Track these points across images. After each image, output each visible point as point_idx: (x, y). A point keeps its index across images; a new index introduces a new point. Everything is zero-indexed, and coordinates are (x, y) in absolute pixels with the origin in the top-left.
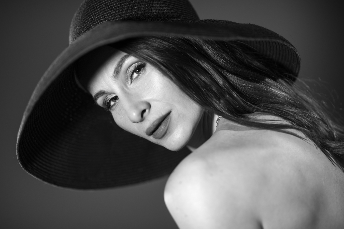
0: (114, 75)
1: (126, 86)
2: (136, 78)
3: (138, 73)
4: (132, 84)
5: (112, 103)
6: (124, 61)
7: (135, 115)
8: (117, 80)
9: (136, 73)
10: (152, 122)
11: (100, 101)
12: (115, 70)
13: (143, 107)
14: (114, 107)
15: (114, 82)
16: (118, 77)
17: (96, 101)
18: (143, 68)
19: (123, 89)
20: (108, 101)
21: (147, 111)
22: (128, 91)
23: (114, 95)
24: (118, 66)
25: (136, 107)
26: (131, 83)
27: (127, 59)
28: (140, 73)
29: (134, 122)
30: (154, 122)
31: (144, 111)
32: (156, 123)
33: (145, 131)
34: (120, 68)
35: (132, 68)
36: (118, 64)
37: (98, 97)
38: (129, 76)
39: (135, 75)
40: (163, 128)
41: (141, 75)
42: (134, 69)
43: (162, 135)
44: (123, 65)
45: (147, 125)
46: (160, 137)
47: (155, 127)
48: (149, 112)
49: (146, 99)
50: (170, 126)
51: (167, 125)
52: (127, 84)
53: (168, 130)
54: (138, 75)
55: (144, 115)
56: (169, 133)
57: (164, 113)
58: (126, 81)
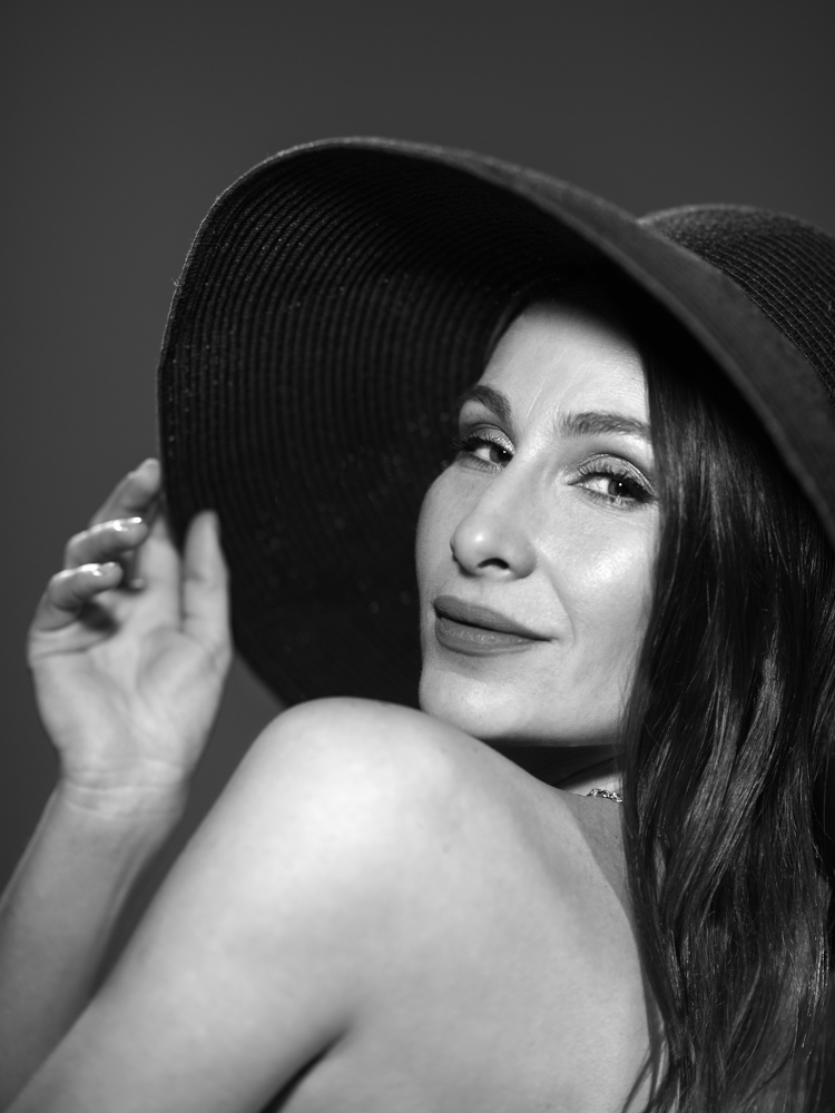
0: (572, 420)
1: (554, 473)
2: (593, 492)
3: (613, 491)
4: (571, 488)
5: (484, 453)
6: (628, 431)
7: (477, 540)
8: (559, 434)
9: (609, 486)
10: (483, 603)
11: (474, 410)
12: (588, 415)
13: (509, 554)
14: (474, 465)
15: (550, 427)
16: (569, 434)
17: (468, 399)
18: (632, 499)
19: (540, 466)
20: (483, 438)
21: (507, 573)
22: (542, 485)
23: (508, 446)
24: (606, 417)
25: (503, 531)
26: (571, 484)
27: (637, 436)
28: (613, 500)
29: (453, 549)
30: (486, 610)
31: (502, 564)
32: (486, 618)
33: (442, 594)
34: (601, 426)
35: (616, 465)
36: (610, 416)
37: (482, 401)
38: (591, 467)
39: (602, 485)
40: (483, 638)
41: (609, 502)
42: (618, 475)
43: (458, 646)
44: (614, 434)
45: (466, 593)
46: (450, 644)
47: (470, 618)
48: (508, 580)
49: (544, 552)
50: (495, 659)
51: (500, 650)
52: (561, 474)
53: (482, 659)
54: (604, 497)
55: (491, 570)
56: (474, 668)
57: (532, 623)
58: (570, 463)
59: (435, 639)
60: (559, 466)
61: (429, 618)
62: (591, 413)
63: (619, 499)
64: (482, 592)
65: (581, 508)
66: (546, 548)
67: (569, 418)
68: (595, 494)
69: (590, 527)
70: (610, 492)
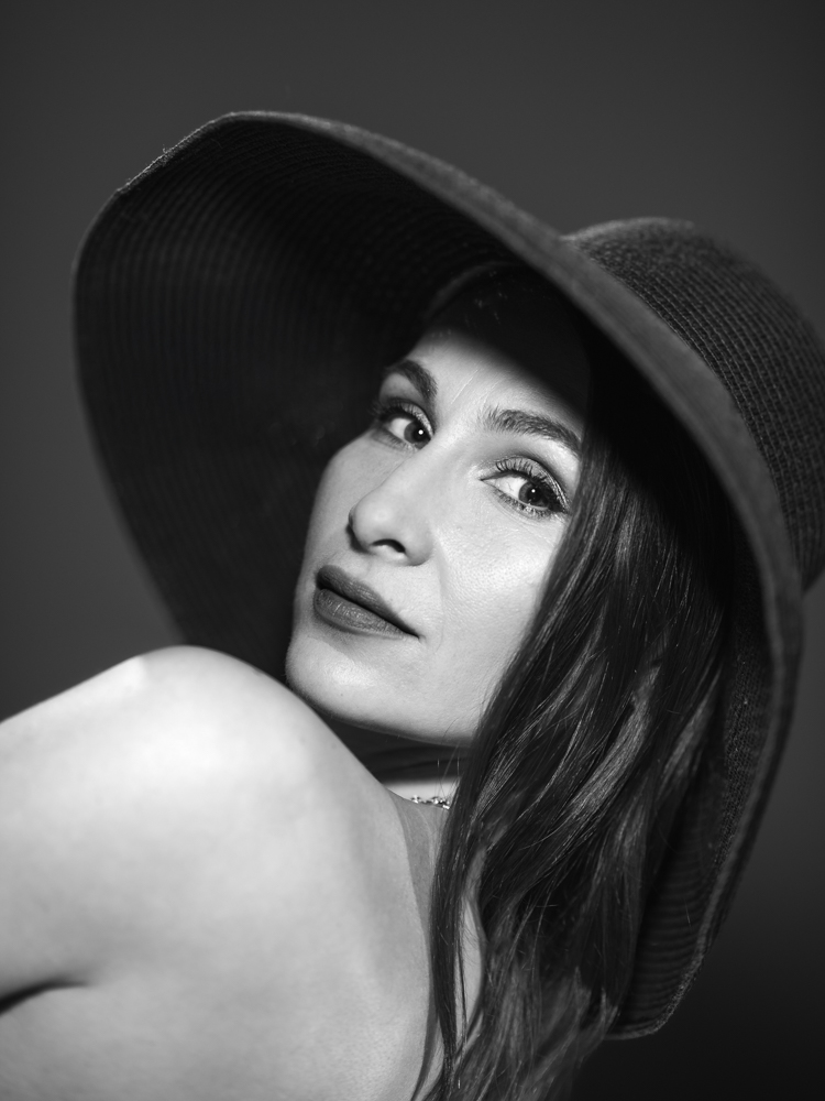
0: (498, 415)
1: (469, 465)
2: (504, 495)
3: (524, 495)
5: (400, 426)
6: (553, 437)
8: (482, 426)
9: (522, 489)
10: (367, 580)
11: (399, 384)
12: (515, 413)
13: (407, 539)
14: (386, 440)
15: (474, 417)
16: (492, 428)
17: (394, 371)
18: (542, 509)
19: (457, 455)
20: (406, 410)
21: (400, 556)
22: (454, 475)
24: (533, 418)
25: (405, 515)
26: (482, 479)
27: (561, 444)
28: (523, 507)
30: (367, 588)
31: (398, 547)
32: (365, 596)
33: (329, 564)
34: (527, 427)
35: (536, 470)
36: (538, 418)
37: (408, 376)
38: (510, 464)
39: (514, 486)
40: (359, 615)
41: (518, 509)
42: (535, 478)
43: (333, 619)
44: (539, 436)
45: (352, 566)
46: (324, 614)
47: (350, 593)
48: (399, 564)
49: (442, 543)
50: (366, 639)
51: (372, 631)
52: (475, 466)
54: (515, 503)
55: (384, 549)
56: (345, 643)
57: (406, 614)
58: (489, 458)
59: (311, 608)
60: (474, 459)
62: (519, 412)
63: (529, 507)
64: (369, 570)
65: (491, 508)
67: (496, 411)
68: (505, 498)
69: (493, 531)
70: (520, 497)
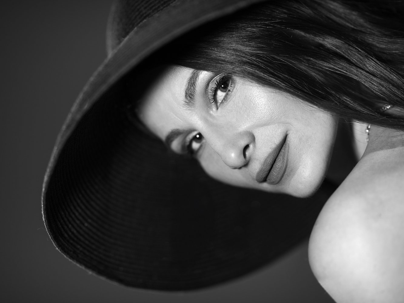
0: (187, 101)
1: (211, 115)
2: (224, 99)
3: (224, 90)
4: (219, 109)
5: (195, 145)
8: (193, 108)
9: (222, 91)
10: (262, 160)
11: (176, 145)
12: (186, 93)
13: (243, 143)
14: (201, 152)
15: (189, 112)
16: (193, 104)
18: (230, 82)
19: (206, 121)
21: (251, 146)
22: (215, 121)
23: (194, 134)
25: (232, 144)
26: (217, 109)
28: (229, 91)
29: (235, 168)
30: (266, 160)
31: (247, 147)
32: (270, 161)
33: (255, 178)
34: (192, 88)
35: (213, 85)
36: (189, 83)
38: (211, 97)
39: (221, 94)
40: (279, 164)
41: (230, 93)
42: (217, 86)
43: (280, 176)
44: (197, 82)
45: (256, 167)
46: (278, 180)
47: (269, 168)
48: (255, 146)
49: (245, 127)
50: (289, 160)
51: (285, 158)
52: (211, 112)
53: (288, 166)
54: (227, 94)
55: (247, 153)
56: (291, 171)
57: (277, 140)
58: (208, 106)
59: (275, 186)
60: (208, 112)
61: (266, 186)
62: (186, 92)
63: (229, 88)
64: (258, 160)
65: (230, 104)
66: (244, 126)
67: (186, 102)
68: (225, 99)
69: (239, 103)
70: (225, 92)
